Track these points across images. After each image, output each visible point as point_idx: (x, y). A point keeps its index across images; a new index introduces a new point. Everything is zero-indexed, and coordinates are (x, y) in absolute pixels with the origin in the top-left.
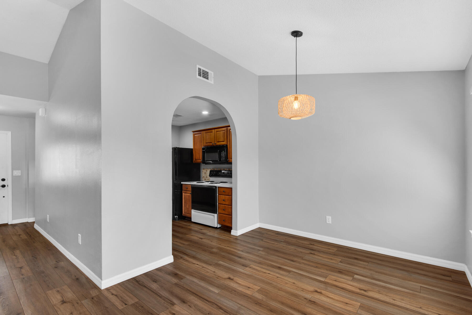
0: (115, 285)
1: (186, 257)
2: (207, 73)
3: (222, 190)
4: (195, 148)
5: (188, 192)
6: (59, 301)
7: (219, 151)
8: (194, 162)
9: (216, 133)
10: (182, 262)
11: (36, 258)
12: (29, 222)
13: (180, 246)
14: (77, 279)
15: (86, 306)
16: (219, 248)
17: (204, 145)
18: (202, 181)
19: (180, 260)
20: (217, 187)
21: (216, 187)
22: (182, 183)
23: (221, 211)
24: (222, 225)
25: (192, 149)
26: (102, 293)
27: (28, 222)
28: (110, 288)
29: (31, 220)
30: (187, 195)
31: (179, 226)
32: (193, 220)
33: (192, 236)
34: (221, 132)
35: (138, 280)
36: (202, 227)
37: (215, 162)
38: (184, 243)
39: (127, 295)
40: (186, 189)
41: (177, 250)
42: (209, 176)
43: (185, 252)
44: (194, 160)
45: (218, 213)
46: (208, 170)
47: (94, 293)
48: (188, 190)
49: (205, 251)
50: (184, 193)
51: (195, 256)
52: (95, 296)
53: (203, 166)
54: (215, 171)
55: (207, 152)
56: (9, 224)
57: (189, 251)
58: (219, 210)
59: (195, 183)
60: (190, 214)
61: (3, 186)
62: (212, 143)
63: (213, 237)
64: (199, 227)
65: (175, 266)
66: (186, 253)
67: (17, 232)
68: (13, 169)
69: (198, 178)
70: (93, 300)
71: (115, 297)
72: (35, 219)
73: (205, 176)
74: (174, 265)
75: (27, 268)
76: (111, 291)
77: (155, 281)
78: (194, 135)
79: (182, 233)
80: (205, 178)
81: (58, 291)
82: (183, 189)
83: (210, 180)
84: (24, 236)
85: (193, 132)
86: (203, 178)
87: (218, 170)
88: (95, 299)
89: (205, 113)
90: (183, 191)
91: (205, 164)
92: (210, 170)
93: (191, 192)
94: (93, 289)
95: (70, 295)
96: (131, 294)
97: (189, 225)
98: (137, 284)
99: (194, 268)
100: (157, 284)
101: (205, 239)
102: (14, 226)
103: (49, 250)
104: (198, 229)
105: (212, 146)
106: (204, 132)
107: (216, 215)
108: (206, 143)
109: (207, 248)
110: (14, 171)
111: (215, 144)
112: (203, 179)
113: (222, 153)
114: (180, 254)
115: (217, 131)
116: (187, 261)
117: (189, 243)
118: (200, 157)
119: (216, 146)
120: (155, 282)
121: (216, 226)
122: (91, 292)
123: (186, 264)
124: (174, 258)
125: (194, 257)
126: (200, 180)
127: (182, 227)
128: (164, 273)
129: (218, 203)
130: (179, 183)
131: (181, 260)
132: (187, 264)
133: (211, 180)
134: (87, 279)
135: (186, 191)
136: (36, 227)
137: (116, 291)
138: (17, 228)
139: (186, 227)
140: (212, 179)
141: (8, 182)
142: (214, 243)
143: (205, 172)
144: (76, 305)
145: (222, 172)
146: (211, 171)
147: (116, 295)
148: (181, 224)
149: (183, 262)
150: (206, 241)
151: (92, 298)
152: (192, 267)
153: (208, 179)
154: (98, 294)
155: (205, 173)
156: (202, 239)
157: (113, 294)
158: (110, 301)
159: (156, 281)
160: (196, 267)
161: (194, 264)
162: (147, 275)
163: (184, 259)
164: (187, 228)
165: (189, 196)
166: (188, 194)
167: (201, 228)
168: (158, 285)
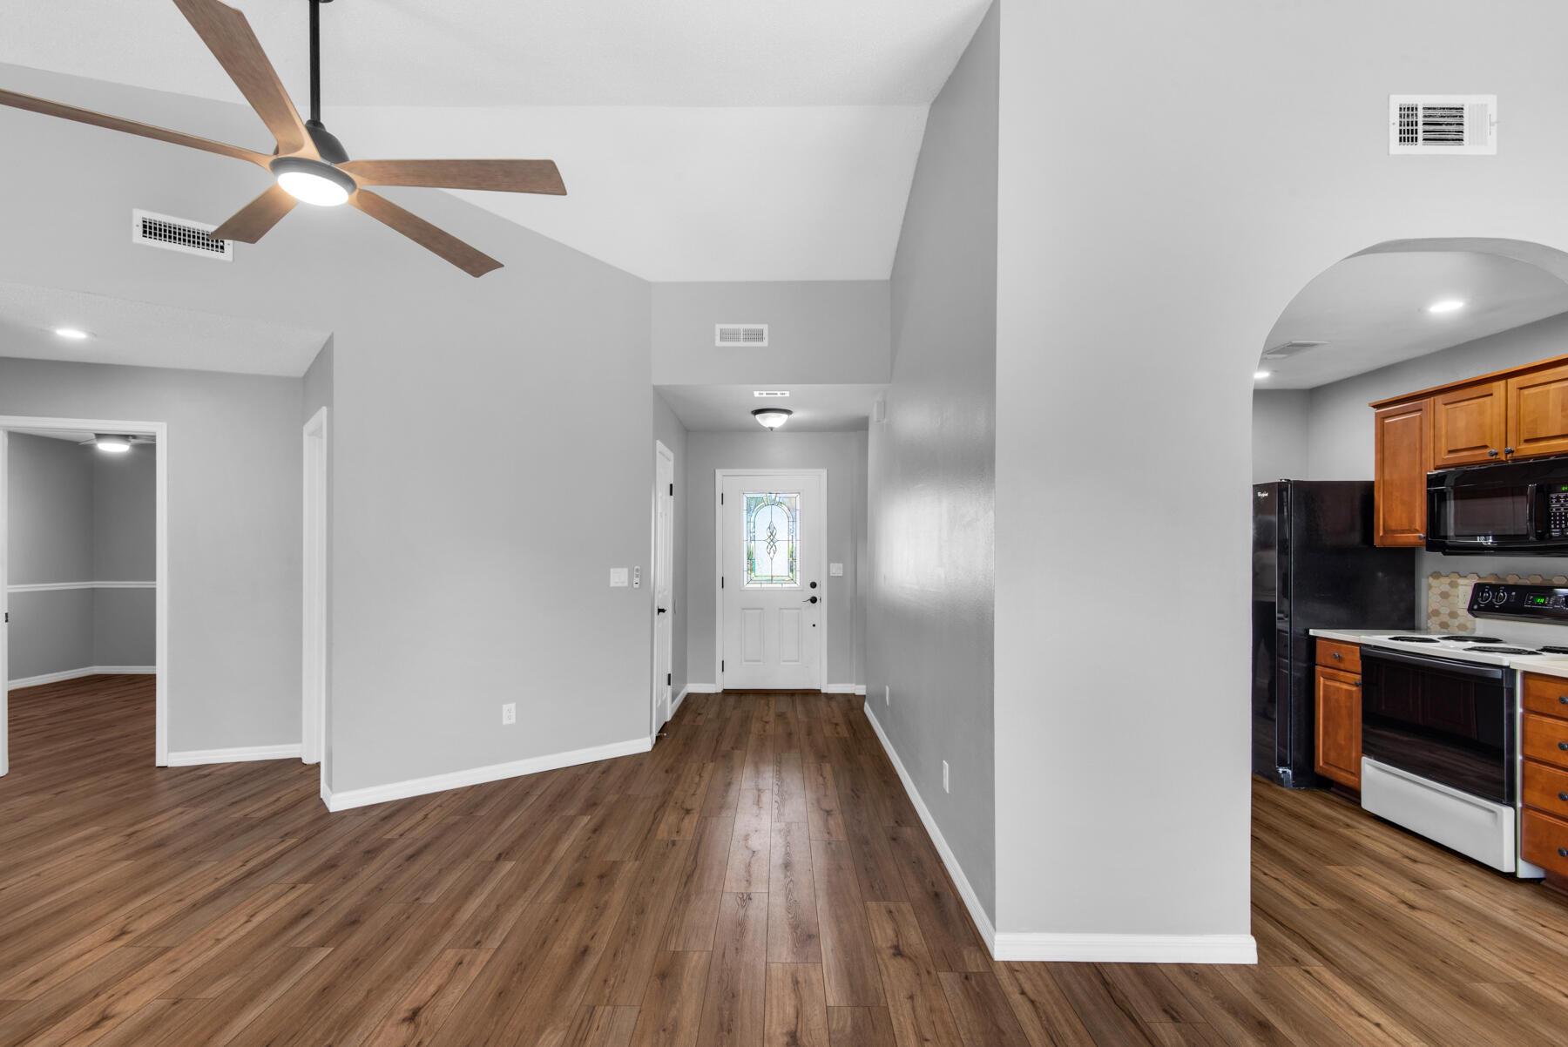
0: (1033, 963)
1: (1318, 967)
2: (1454, 113)
3: (1553, 691)
4: (1387, 477)
5: (1342, 673)
6: (889, 945)
7: (1539, 489)
8: (1377, 542)
9: (1519, 396)
10: (1295, 981)
11: (858, 797)
12: (857, 693)
13: (1295, 907)
14: (937, 895)
15: (947, 994)
16: (1515, 989)
17: (1439, 463)
18: (1428, 631)
19: (1286, 969)
20: (1514, 671)
21: (1510, 672)
22: (1312, 632)
23: (1536, 798)
24: (1547, 871)
25: (1368, 487)
26: (993, 972)
27: (854, 694)
28: (1017, 967)
29: (860, 690)
30: (1338, 689)
31: (1297, 817)
32: (1368, 803)
33: (1361, 880)
34: (1554, 386)
35: (1109, 980)
36: (1416, 850)
37: (1508, 545)
38: (1318, 898)
39: (1067, 1020)
40: (1330, 662)
41: (1280, 918)
42: (1470, 610)
43: (1315, 943)
44: (1381, 534)
45: (1519, 805)
46: (1461, 581)
47: (973, 963)
48: (1342, 666)
49: (1430, 974)
50: (1322, 679)
51: (1365, 978)
52: (974, 973)
53: (1430, 562)
54: (1509, 588)
55: (1461, 495)
56: (823, 691)
57: (1336, 945)
58: (1527, 790)
59: (1380, 639)
60: (1352, 774)
61: (814, 600)
62: (1488, 451)
63: (1485, 918)
64: (1405, 849)
65: (1262, 984)
66: (1321, 948)
67: (834, 717)
68: (830, 560)
69: (1406, 618)
70: (966, 982)
71: (1028, 1003)
72: (867, 688)
73: (1445, 611)
74: (1258, 981)
75: (839, 819)
76: (1021, 977)
77: (1172, 1013)
78: (1381, 419)
79: (1307, 850)
80: (1446, 619)
81: (891, 912)
82: (1320, 658)
83: (1474, 630)
84: (844, 732)
85: (1377, 406)
86: (1429, 617)
87: (1527, 582)
88: (973, 983)
89: (1447, 307)
90: (1318, 669)
91: (1445, 554)
92: (1476, 580)
93: (1358, 677)
94: (971, 948)
95: (914, 938)
96: (1080, 1023)
97: (1349, 821)
98: (1102, 991)
99: (1358, 1034)
100: (1179, 1030)
101: (1430, 911)
102: (830, 697)
103: (885, 782)
104: (1397, 856)
105: (1489, 462)
106: (1440, 399)
107: (1507, 814)
108: (1450, 452)
109: (1437, 963)
110: (831, 565)
111: (1512, 452)
112: (1433, 623)
113: (1554, 496)
114: (1288, 942)
115: (1521, 389)
116: (1321, 984)
117: (1341, 907)
118: (1411, 520)
119: (1515, 460)
120: (1173, 1018)
121: (1508, 867)
122: (965, 953)
123: (1316, 998)
124: (1259, 950)
125: (1360, 983)
126: (1413, 628)
127: (1312, 825)
128: (1212, 996)
129: (1526, 758)
130: (1302, 632)
131: (1293, 973)
132: (1321, 999)
133: (1479, 633)
134: (960, 904)
135: (1335, 671)
136: (867, 709)
137: (1034, 985)
138: (834, 704)
139: (1332, 827)
140: (1485, 626)
141: (821, 592)
142: (1489, 955)
143: (1446, 588)
144: (925, 977)
145: (1556, 594)
146: (1479, 588)
147: (1033, 1002)
148: (1304, 805)
149: (1303, 983)
150: (1433, 925)
151: (967, 978)
152: (1350, 1027)
153: (1462, 627)
154: (982, 970)
155: (1445, 595)
156: (1412, 907)
157: (1023, 993)
158: (1013, 1015)
159: (1175, 1014)
160: (1373, 1035)
161: (1361, 1015)
162: (1144, 972)
163: (1308, 972)
164: (1333, 833)
165: (1350, 692)
166: (1345, 687)
167: (1412, 853)
168: (1183, 1035)
